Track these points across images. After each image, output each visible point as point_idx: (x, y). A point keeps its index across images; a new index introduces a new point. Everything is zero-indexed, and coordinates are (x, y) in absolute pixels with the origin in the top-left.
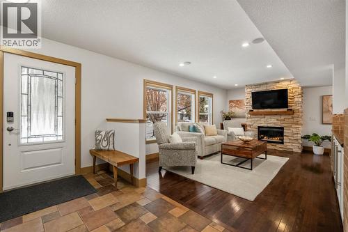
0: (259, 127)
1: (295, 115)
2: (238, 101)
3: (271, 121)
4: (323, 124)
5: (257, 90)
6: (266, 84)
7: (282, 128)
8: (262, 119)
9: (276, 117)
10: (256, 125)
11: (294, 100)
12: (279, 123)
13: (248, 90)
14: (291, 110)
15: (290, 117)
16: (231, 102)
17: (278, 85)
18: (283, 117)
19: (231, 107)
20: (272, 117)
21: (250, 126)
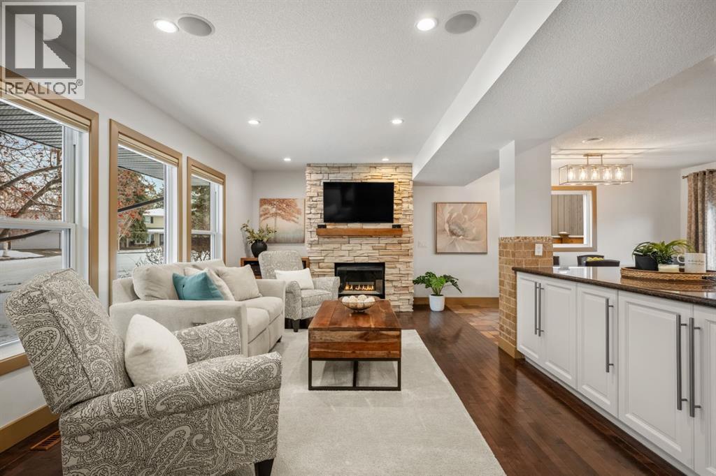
0: (337, 265)
1: (405, 237)
2: (282, 201)
3: (361, 251)
4: (437, 253)
5: (334, 178)
6: (352, 166)
7: (382, 265)
8: (344, 247)
9: (371, 241)
10: (331, 261)
11: (403, 206)
12: (376, 253)
13: (314, 177)
14: (399, 226)
15: (395, 240)
16: (264, 202)
17: (375, 172)
18: (383, 241)
19: (265, 214)
20: (364, 241)
21: (318, 262)
